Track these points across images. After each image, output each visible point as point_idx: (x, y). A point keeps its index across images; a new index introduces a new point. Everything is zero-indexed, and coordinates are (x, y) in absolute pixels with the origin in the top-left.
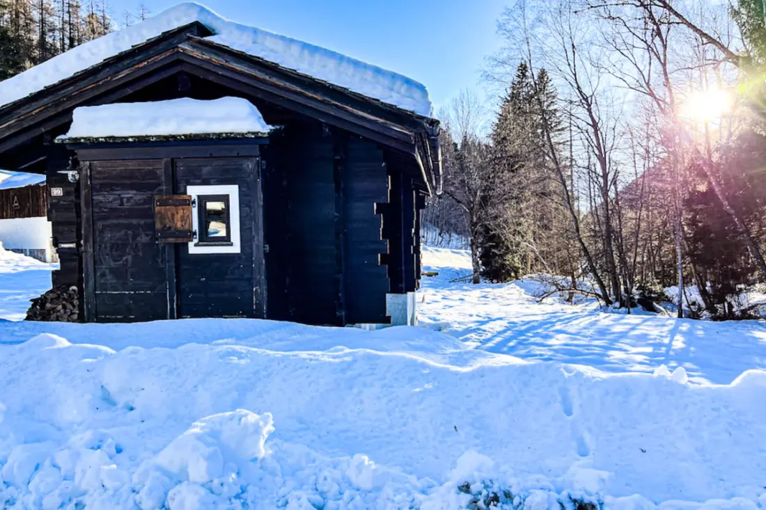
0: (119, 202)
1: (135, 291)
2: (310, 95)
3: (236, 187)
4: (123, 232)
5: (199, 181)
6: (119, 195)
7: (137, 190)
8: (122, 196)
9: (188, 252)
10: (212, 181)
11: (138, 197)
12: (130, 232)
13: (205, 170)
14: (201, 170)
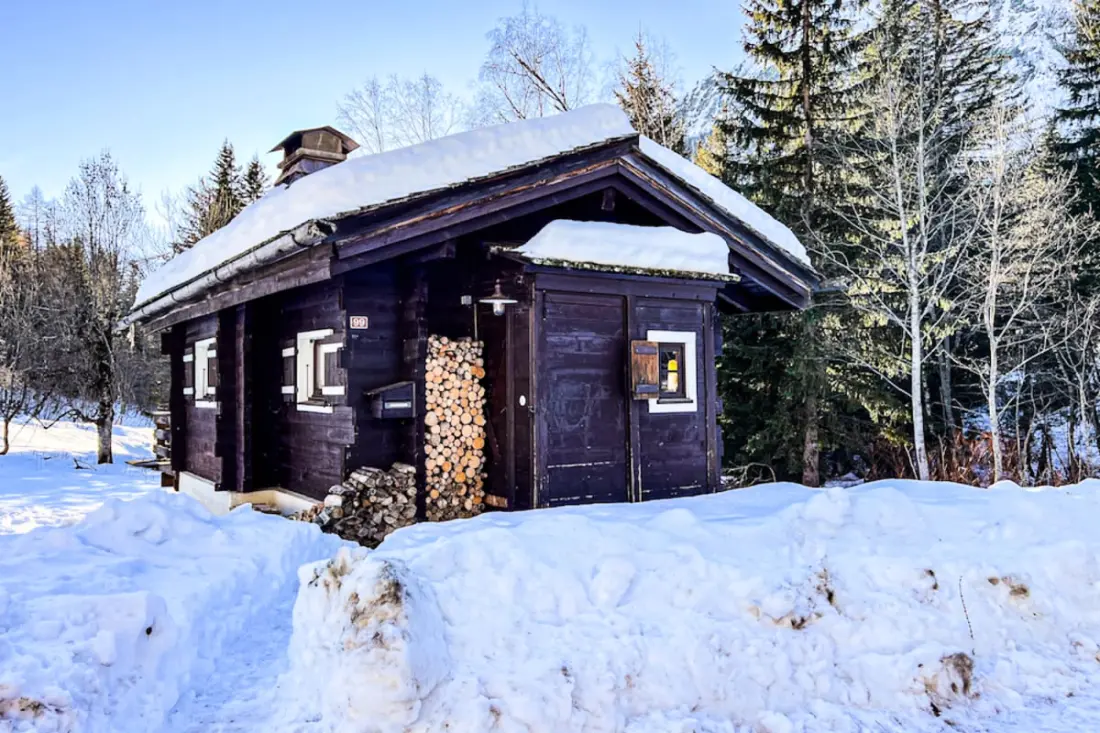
0: (576, 346)
1: (593, 462)
2: (735, 238)
3: (693, 334)
4: (580, 386)
5: (657, 325)
6: (576, 337)
7: (597, 332)
8: (580, 338)
9: (648, 410)
10: (670, 326)
11: (597, 341)
12: (588, 385)
13: (665, 312)
14: (659, 312)
